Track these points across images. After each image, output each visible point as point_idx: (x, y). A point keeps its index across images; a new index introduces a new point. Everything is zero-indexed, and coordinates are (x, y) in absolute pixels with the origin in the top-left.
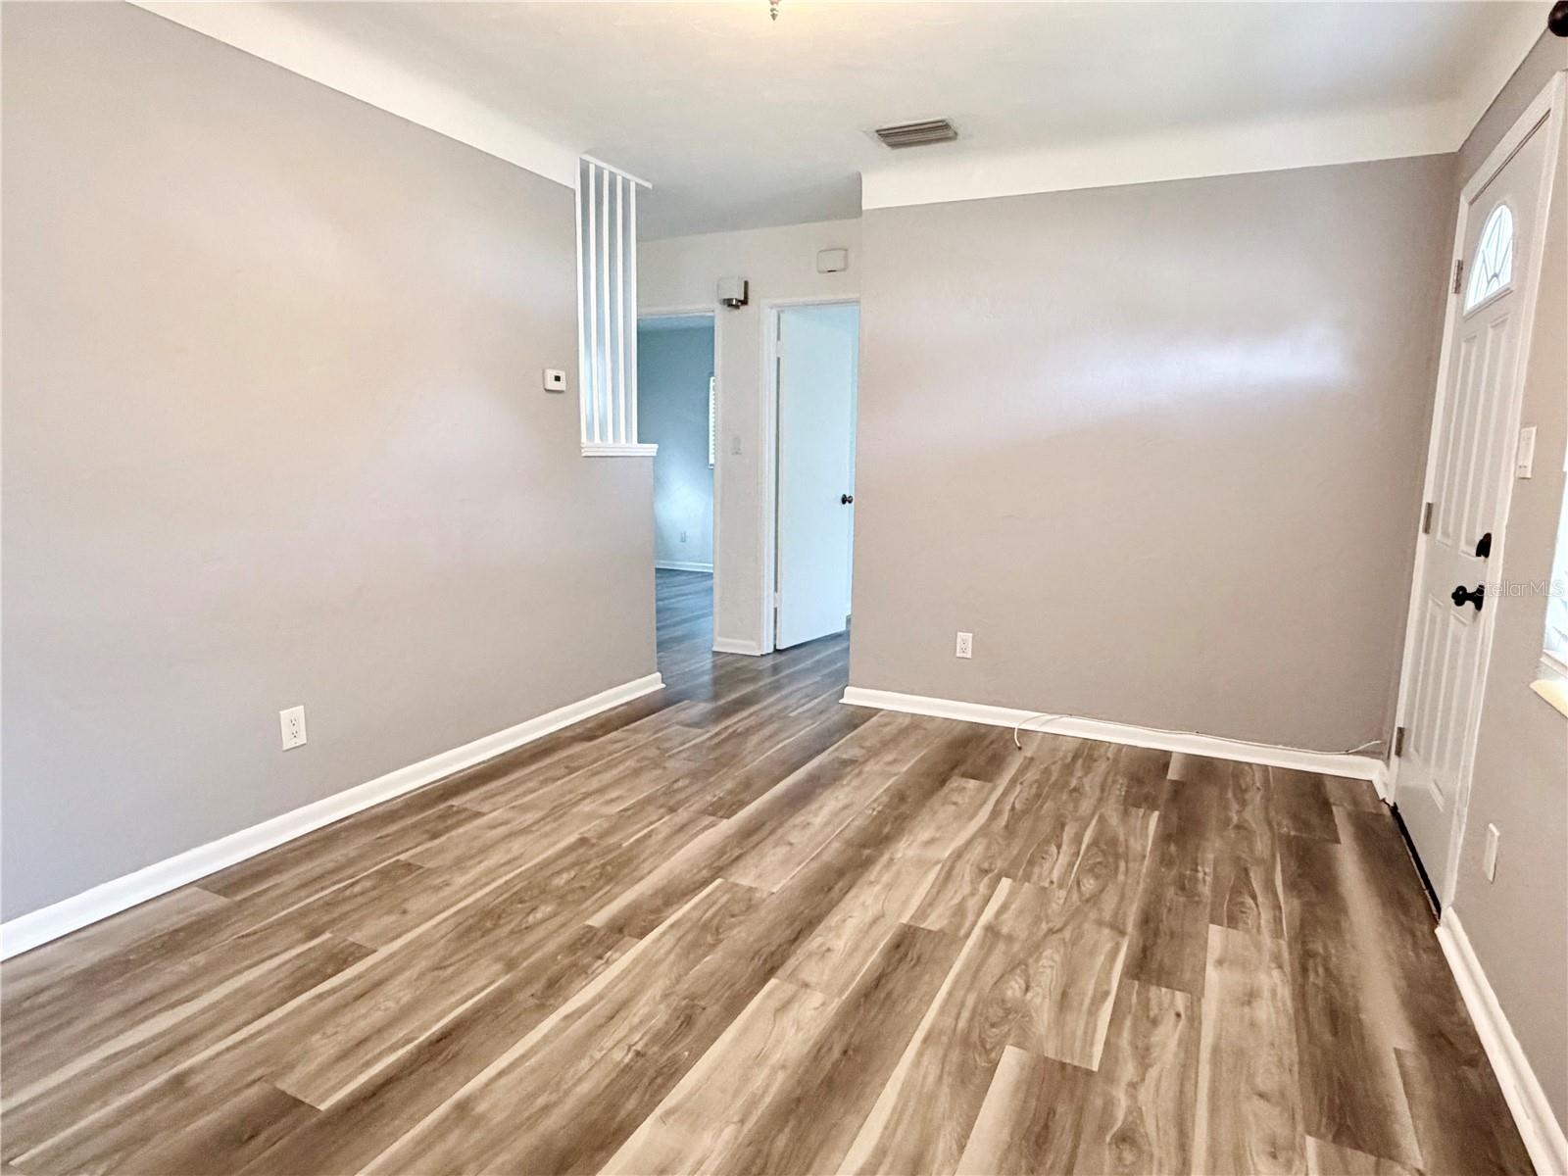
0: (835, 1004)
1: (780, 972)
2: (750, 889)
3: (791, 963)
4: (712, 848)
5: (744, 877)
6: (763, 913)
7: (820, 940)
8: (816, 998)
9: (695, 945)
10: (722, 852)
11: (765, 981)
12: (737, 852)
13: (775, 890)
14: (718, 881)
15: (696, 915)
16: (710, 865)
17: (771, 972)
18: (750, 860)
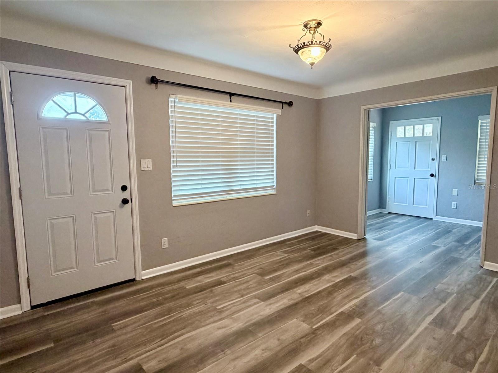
0: (296, 289)
1: (304, 297)
2: (304, 321)
3: (301, 299)
4: (314, 345)
5: (305, 327)
6: (303, 312)
7: (290, 302)
8: (299, 291)
9: (326, 307)
10: (310, 341)
11: (309, 297)
12: (302, 340)
13: (295, 319)
14: (314, 327)
15: (325, 316)
16: (316, 336)
17: (306, 298)
18: (300, 335)
